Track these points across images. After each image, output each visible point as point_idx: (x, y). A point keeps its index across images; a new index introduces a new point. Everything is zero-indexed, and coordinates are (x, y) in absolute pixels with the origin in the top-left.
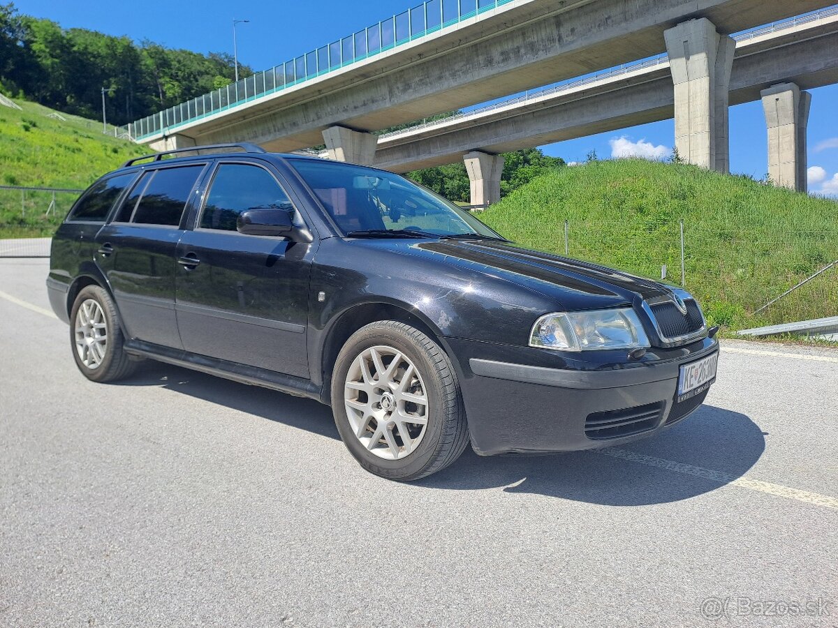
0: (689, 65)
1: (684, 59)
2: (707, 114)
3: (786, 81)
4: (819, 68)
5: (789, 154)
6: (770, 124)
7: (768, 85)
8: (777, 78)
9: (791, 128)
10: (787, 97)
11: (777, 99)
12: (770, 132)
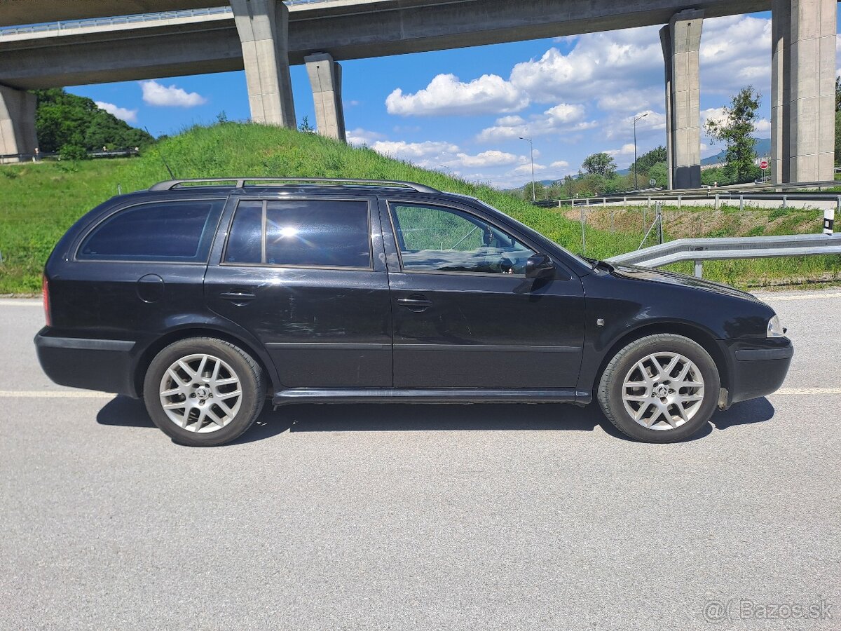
0: (254, 25)
1: (248, 18)
2: (275, 75)
3: (324, 51)
4: (347, 43)
5: (333, 119)
6: (314, 89)
7: (310, 53)
8: (316, 47)
9: (331, 94)
10: (325, 65)
11: (318, 67)
12: (316, 96)
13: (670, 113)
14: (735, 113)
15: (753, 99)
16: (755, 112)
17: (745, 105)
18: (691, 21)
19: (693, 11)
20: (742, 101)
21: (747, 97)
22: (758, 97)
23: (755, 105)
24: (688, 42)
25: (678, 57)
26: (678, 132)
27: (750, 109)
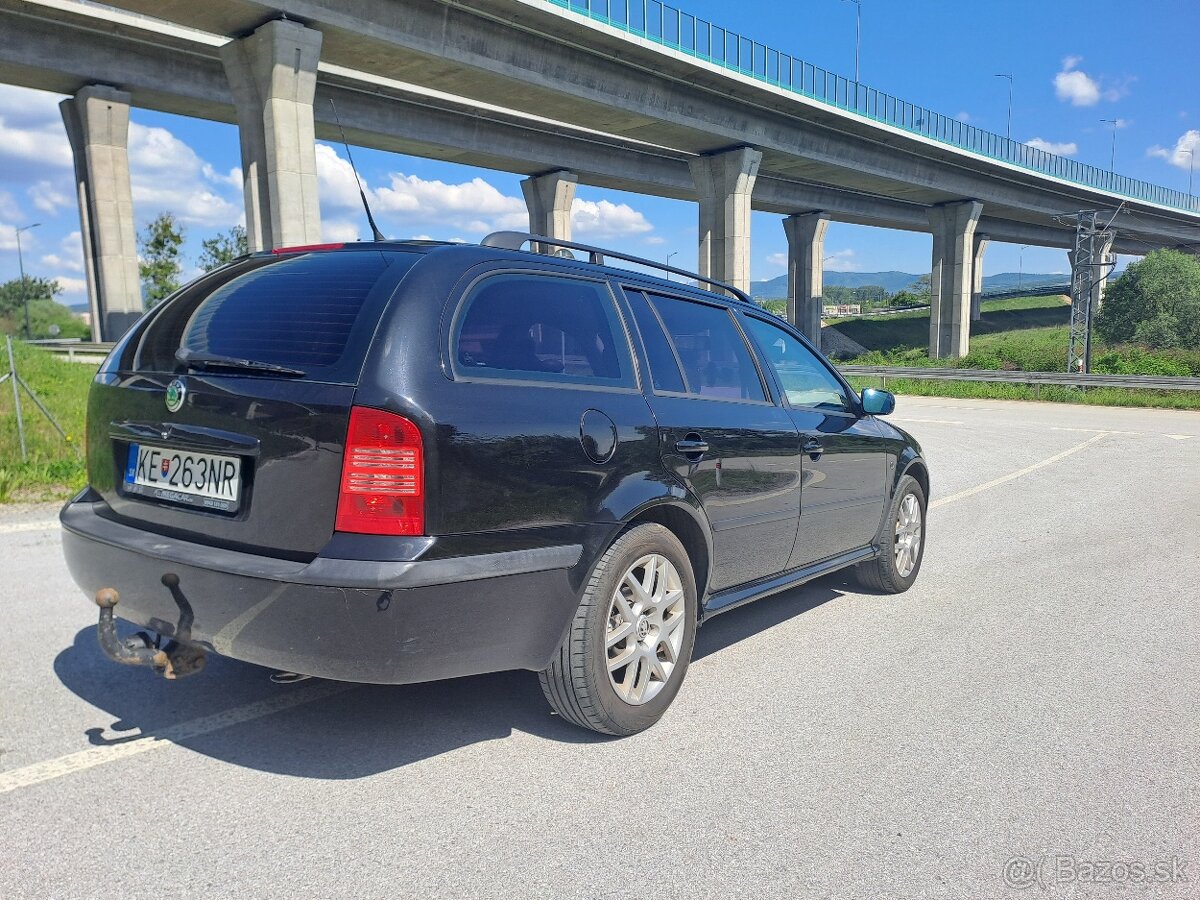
13: (87, 230)
14: (152, 245)
15: (174, 230)
16: (179, 248)
17: (165, 237)
18: (112, 104)
19: (113, 90)
20: (160, 230)
21: (166, 227)
22: (181, 229)
23: (177, 239)
24: (110, 133)
25: (97, 149)
26: (107, 261)
27: (171, 244)
